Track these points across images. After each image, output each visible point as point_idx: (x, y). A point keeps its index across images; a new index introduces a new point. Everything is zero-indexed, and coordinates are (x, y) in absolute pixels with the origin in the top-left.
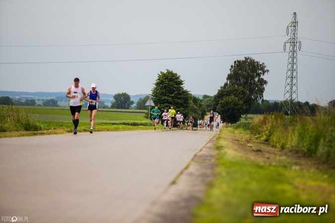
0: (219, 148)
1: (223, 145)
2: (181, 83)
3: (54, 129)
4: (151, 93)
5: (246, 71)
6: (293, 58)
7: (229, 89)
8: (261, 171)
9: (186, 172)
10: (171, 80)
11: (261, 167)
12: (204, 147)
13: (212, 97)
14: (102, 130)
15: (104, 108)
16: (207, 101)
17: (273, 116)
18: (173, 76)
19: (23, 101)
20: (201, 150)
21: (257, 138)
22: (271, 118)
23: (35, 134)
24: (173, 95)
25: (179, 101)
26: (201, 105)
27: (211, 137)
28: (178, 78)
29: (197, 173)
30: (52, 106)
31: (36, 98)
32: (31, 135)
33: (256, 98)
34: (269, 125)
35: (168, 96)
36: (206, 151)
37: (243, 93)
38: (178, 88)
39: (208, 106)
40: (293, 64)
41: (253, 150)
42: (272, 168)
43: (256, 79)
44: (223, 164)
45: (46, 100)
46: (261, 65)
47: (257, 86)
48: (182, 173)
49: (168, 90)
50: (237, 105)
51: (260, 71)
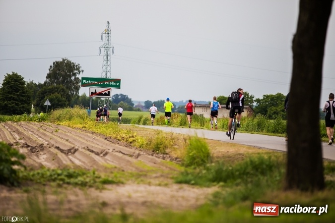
2: (24, 83)
5: (64, 71)
6: (107, 61)
7: (51, 87)
24: (18, 93)
25: (23, 98)
28: (22, 79)
35: (14, 94)
38: (22, 87)
40: (107, 66)
43: (73, 78)
46: (77, 66)
47: (74, 84)
49: (14, 90)
50: (61, 101)
51: (76, 71)
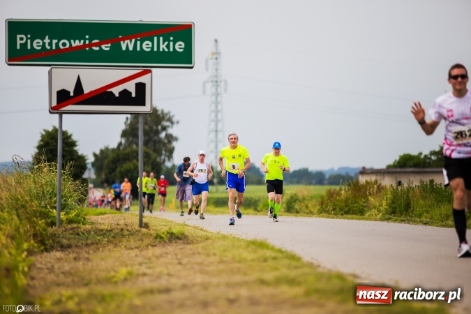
2: (73, 144)
5: (147, 124)
6: (217, 103)
7: (127, 151)
28: (69, 137)
33: (163, 162)
37: (147, 156)
40: (217, 112)
46: (167, 114)
47: (164, 144)
51: (167, 123)
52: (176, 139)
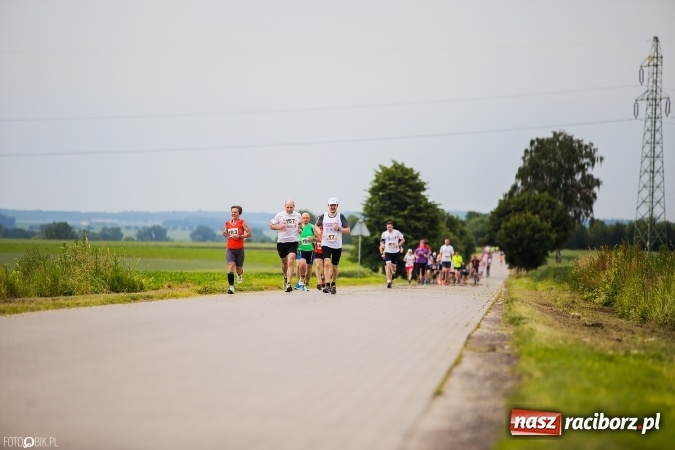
0: (515, 321)
1: (524, 315)
2: (421, 187)
3: (169, 287)
4: (361, 209)
5: (554, 159)
6: (654, 131)
7: (522, 198)
8: (611, 366)
9: (456, 370)
10: (401, 181)
11: (611, 359)
12: (483, 319)
13: (485, 216)
14: (266, 288)
15: (263, 241)
16: (476, 224)
17: (620, 254)
18: (406, 174)
19: (97, 231)
20: (478, 326)
21: (586, 300)
22: (616, 256)
23: (134, 299)
24: (406, 212)
25: (418, 224)
26: (463, 233)
27: (493, 299)
28: (415, 177)
29: (481, 373)
30: (155, 240)
31: (122, 224)
32: (125, 301)
33: (578, 216)
34: (611, 273)
35: (396, 215)
36: (488, 328)
37: (552, 206)
38: (415, 197)
39: (478, 234)
40: (654, 144)
41: (585, 325)
42: (631, 360)
43: (578, 177)
44: (530, 354)
45: (144, 228)
46: (586, 147)
47: (579, 190)
48: (449, 373)
49: (397, 204)
50: (539, 231)
51: (586, 160)
52: (598, 183)
